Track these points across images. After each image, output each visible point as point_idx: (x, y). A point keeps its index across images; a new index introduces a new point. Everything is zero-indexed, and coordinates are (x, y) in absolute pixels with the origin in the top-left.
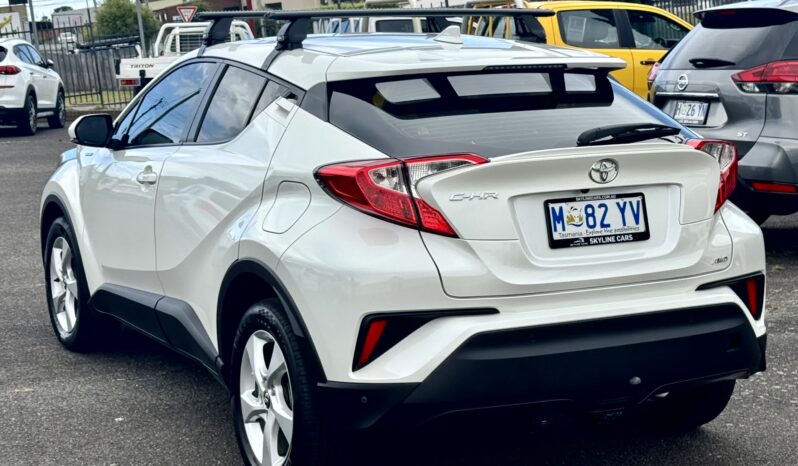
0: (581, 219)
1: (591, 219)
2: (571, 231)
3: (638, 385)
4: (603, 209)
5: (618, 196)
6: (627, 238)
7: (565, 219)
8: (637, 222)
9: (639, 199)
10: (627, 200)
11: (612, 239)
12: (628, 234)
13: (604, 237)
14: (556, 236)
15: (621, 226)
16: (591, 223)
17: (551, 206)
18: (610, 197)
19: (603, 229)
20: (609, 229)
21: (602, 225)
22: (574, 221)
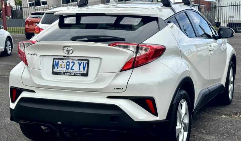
0: (64, 66)
1: (68, 66)
2: (60, 69)
4: (73, 63)
5: (79, 60)
6: (79, 75)
7: (59, 65)
8: (84, 70)
9: (87, 61)
10: (82, 61)
11: (73, 74)
12: (79, 73)
13: (71, 73)
14: (55, 70)
15: (78, 70)
16: (68, 68)
18: (76, 60)
19: (71, 70)
20: (74, 71)
21: (71, 69)
22: (62, 66)
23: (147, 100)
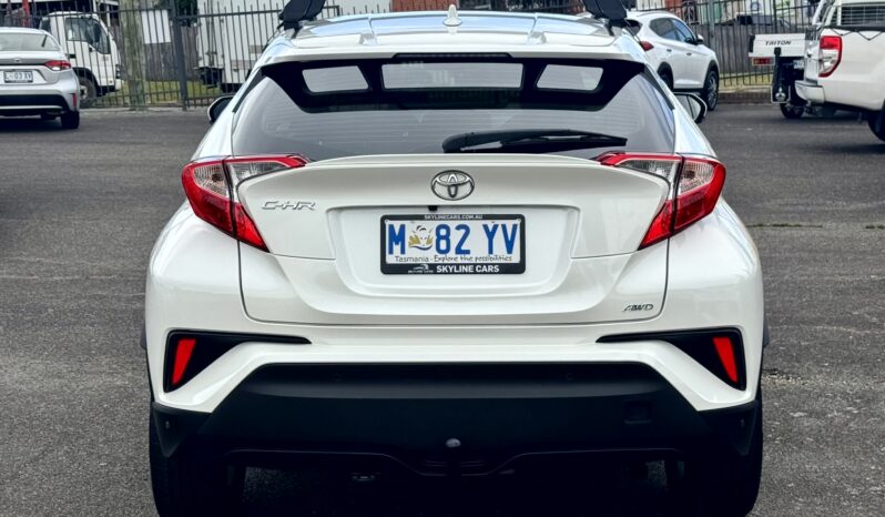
0: (429, 241)
1: (443, 243)
2: (412, 255)
3: (455, 449)
4: (463, 231)
5: (486, 217)
6: (490, 269)
7: (407, 240)
8: (510, 250)
9: (518, 222)
10: (500, 222)
11: (470, 269)
12: (493, 265)
13: (458, 265)
14: (390, 259)
15: (486, 253)
16: (443, 247)
17: (388, 223)
18: (474, 218)
19: (459, 256)
20: (467, 256)
21: (459, 251)
22: (419, 243)
23: (716, 340)
